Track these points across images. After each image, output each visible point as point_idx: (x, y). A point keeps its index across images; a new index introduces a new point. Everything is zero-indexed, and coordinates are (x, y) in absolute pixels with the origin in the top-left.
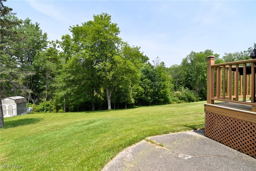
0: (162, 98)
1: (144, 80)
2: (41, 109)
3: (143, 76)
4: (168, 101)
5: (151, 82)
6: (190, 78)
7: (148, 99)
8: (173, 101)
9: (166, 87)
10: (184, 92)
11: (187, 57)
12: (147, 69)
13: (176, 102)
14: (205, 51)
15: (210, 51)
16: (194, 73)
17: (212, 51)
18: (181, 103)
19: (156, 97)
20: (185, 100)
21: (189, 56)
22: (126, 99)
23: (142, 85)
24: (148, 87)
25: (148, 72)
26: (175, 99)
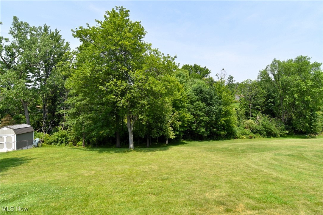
0: (224, 129)
1: (195, 104)
2: (54, 141)
3: (193, 97)
4: (233, 134)
5: (205, 107)
6: (272, 100)
7: (201, 131)
8: (243, 135)
9: (230, 114)
10: (260, 121)
11: (266, 69)
12: (200, 87)
13: (247, 136)
14: (296, 59)
15: (305, 58)
16: (278, 92)
17: (309, 58)
18: (254, 138)
19: (214, 128)
20: (261, 134)
21: (269, 67)
22: (161, 133)
23: (192, 110)
24: (202, 114)
25: (201, 92)
26: (245, 132)
